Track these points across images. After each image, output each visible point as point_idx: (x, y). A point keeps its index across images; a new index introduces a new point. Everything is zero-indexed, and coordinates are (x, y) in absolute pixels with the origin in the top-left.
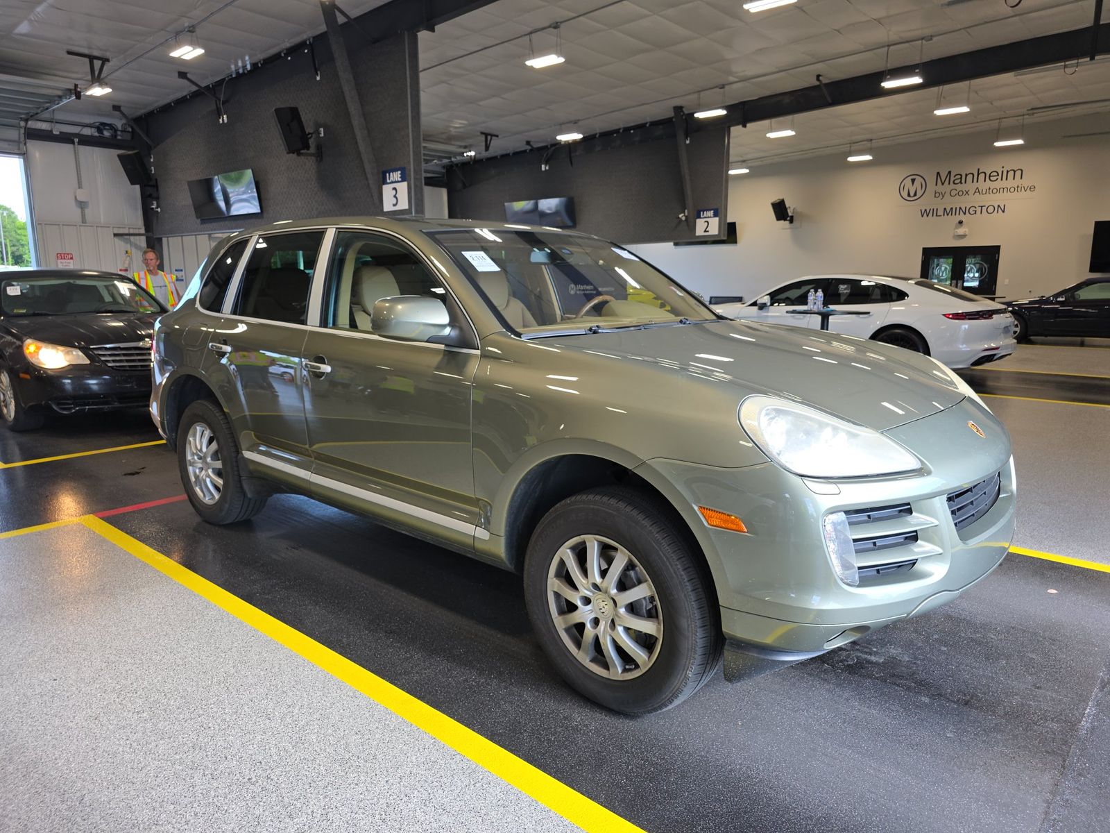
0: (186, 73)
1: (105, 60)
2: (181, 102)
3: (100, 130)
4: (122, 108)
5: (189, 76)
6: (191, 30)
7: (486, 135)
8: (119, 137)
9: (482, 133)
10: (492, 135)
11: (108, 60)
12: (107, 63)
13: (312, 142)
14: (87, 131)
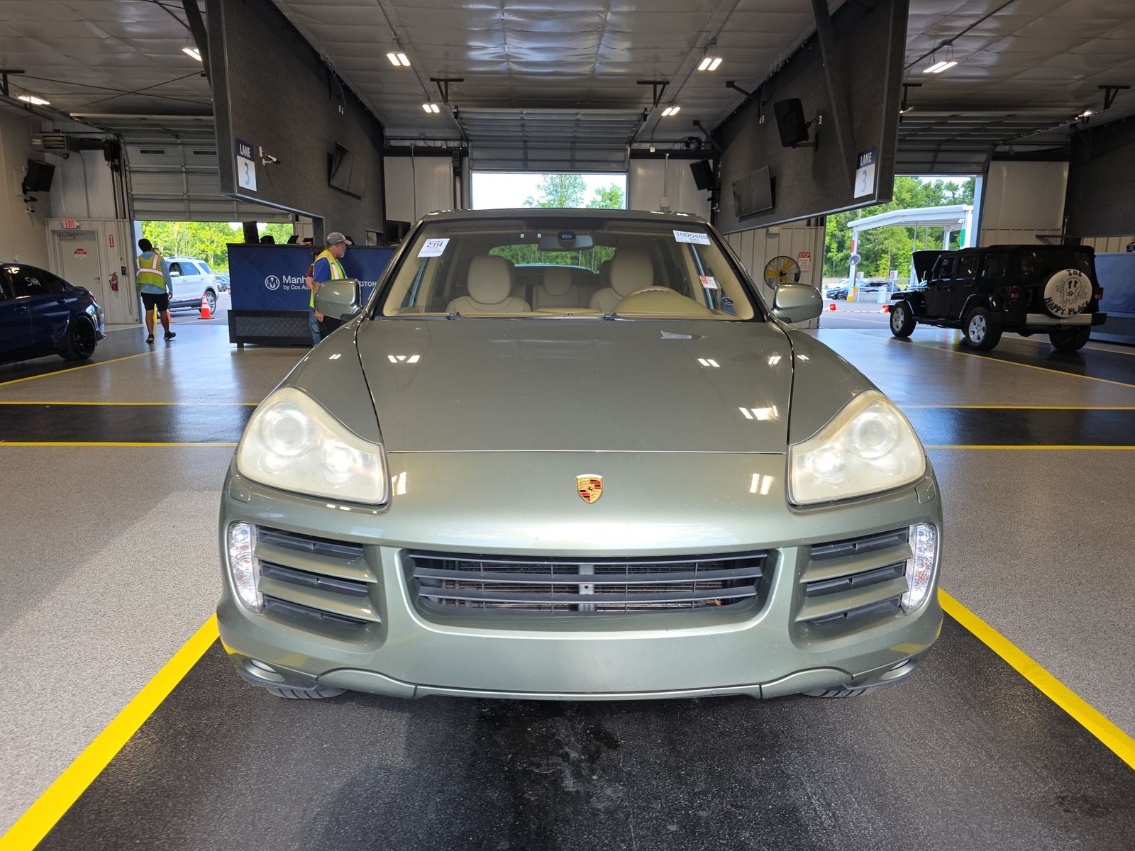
0: (733, 82)
1: (665, 83)
2: (741, 108)
3: (688, 145)
4: (701, 123)
5: (735, 84)
6: (713, 41)
7: (1108, 88)
8: (702, 148)
9: (1101, 87)
10: (1117, 88)
11: (668, 83)
12: (667, 85)
13: (811, 132)
14: (678, 147)
